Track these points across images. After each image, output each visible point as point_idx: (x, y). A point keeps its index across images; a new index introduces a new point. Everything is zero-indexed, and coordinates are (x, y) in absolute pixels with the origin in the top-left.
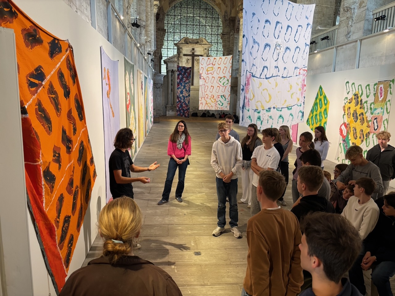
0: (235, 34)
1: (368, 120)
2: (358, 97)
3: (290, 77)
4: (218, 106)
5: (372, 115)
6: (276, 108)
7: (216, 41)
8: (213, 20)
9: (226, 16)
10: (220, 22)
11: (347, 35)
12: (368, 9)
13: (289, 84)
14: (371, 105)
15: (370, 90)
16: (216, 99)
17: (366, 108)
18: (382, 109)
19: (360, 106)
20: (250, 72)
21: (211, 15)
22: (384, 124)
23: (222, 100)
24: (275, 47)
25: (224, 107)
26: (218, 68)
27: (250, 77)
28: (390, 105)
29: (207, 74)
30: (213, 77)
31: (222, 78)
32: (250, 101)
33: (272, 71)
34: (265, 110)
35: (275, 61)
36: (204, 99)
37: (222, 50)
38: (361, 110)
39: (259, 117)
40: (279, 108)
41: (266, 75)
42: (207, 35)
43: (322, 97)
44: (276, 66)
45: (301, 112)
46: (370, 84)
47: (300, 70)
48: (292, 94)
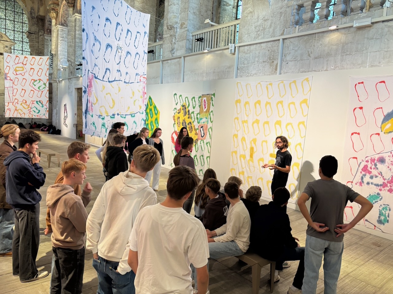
0: (45, 35)
1: (196, 128)
2: (185, 108)
3: (132, 83)
4: (33, 113)
5: (199, 124)
6: (120, 115)
7: (20, 39)
8: (16, 15)
9: (32, 13)
10: (25, 18)
11: (171, 51)
12: (188, 30)
13: (132, 90)
14: (197, 115)
15: (195, 102)
16: (29, 105)
17: (193, 117)
18: (206, 118)
19: (188, 116)
20: (92, 73)
21: (13, 8)
22: (209, 132)
23: (39, 107)
24: (116, 49)
25: (42, 115)
26: (31, 69)
27: (92, 78)
28: (213, 115)
29: (16, 74)
30: (23, 79)
31: (37, 80)
32: (93, 105)
33: (114, 75)
34: (109, 117)
35: (117, 64)
36: (13, 104)
37: (29, 50)
38: (189, 119)
39: (104, 124)
40: (123, 115)
41: (108, 78)
42: (7, 30)
43: (152, 107)
44: (119, 69)
45: (143, 120)
46: (195, 97)
47: (140, 77)
48: (135, 101)
